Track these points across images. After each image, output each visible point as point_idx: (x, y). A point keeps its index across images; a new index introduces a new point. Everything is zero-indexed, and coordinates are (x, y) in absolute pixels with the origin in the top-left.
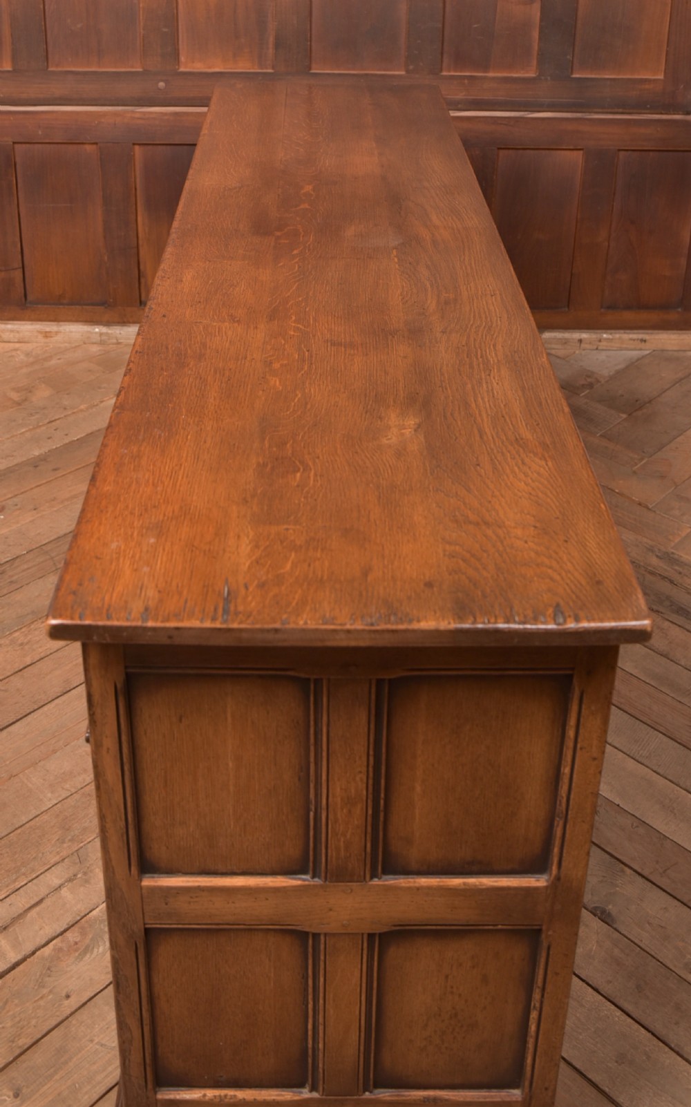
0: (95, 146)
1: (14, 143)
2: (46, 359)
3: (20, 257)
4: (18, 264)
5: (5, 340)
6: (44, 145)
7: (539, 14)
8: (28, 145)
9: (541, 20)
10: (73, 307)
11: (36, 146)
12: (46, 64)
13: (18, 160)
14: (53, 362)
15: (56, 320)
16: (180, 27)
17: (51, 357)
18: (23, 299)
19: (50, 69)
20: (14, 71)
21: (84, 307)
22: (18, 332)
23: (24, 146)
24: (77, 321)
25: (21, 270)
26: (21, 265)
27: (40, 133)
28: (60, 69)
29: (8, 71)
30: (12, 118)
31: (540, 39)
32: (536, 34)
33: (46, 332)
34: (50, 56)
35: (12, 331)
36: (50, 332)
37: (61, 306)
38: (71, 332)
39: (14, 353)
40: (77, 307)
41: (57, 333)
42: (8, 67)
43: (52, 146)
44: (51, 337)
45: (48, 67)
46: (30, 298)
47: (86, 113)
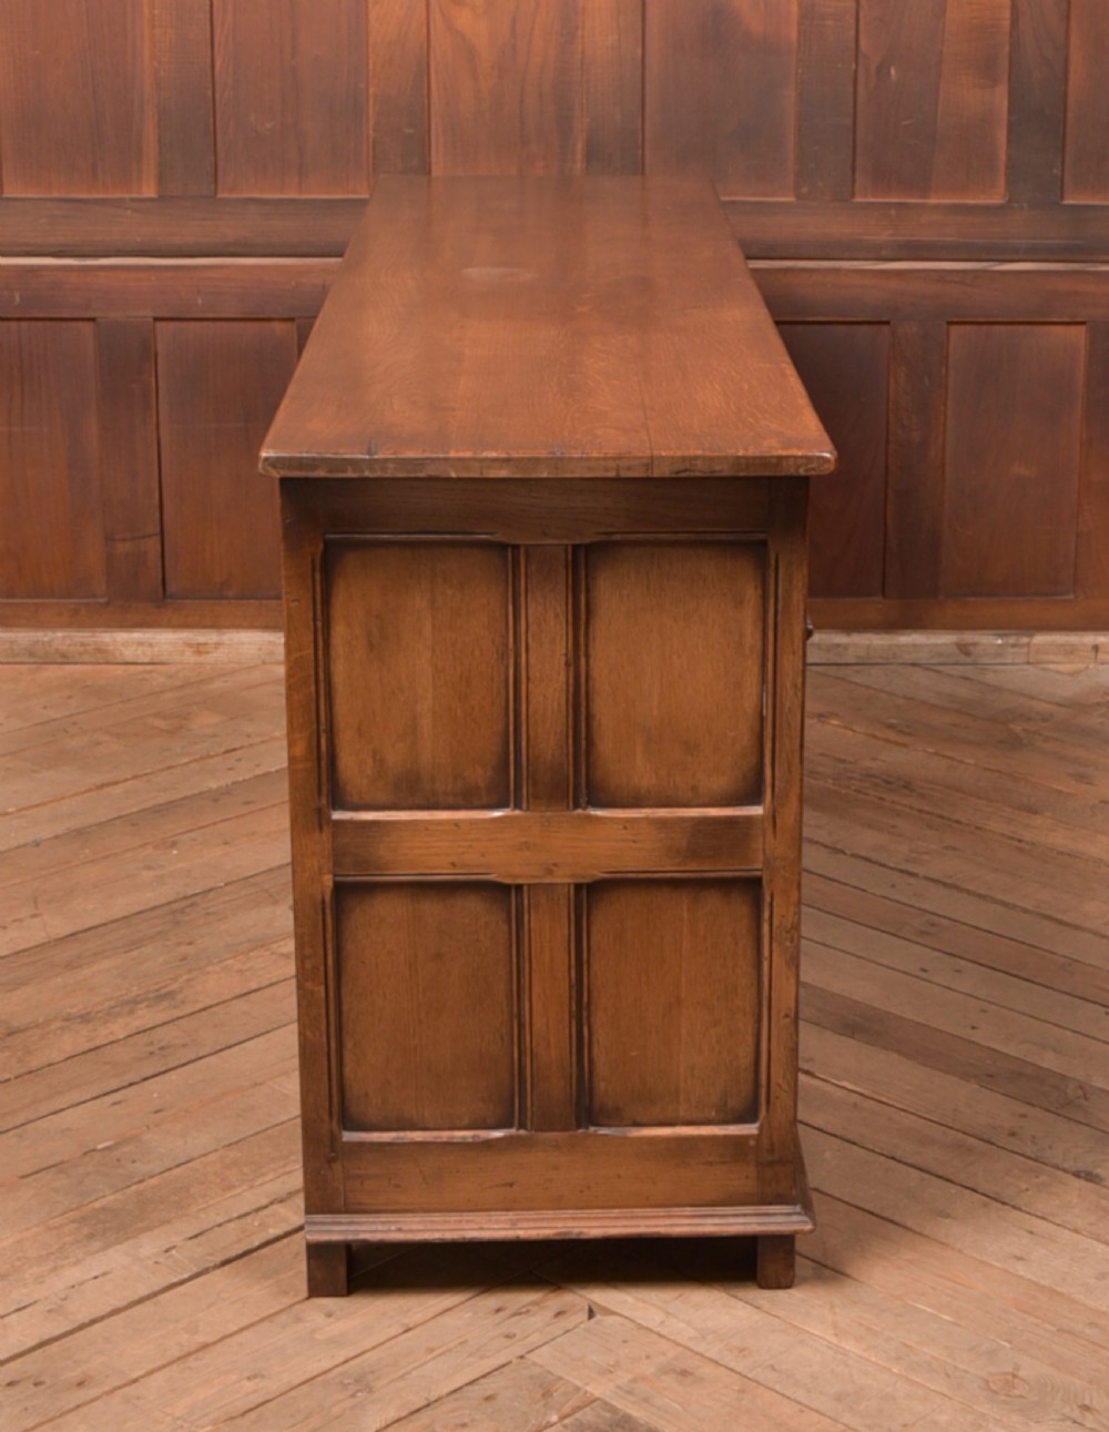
0: (289, 324)
1: (156, 319)
2: (202, 682)
3: (157, 515)
4: (154, 528)
5: (129, 659)
6: (205, 324)
7: (1006, 103)
8: (177, 324)
9: (1010, 112)
10: (244, 602)
11: (193, 325)
12: (213, 187)
13: (161, 348)
14: (217, 685)
15: (215, 625)
16: (433, 127)
17: (210, 680)
18: (161, 589)
19: (220, 196)
20: (162, 198)
21: (264, 602)
22: (151, 645)
23: (172, 325)
24: (251, 626)
25: (158, 538)
26: (158, 530)
27: (200, 301)
28: (234, 196)
29: (151, 200)
30: (153, 278)
31: (1009, 141)
32: (1002, 136)
33: (199, 644)
34: (220, 174)
35: (140, 644)
36: (206, 644)
37: (225, 602)
38: (243, 643)
39: (146, 676)
40: (252, 601)
41: (218, 645)
42: (149, 191)
43: (218, 324)
44: (208, 653)
45: (216, 193)
46: (172, 588)
47: (277, 268)
